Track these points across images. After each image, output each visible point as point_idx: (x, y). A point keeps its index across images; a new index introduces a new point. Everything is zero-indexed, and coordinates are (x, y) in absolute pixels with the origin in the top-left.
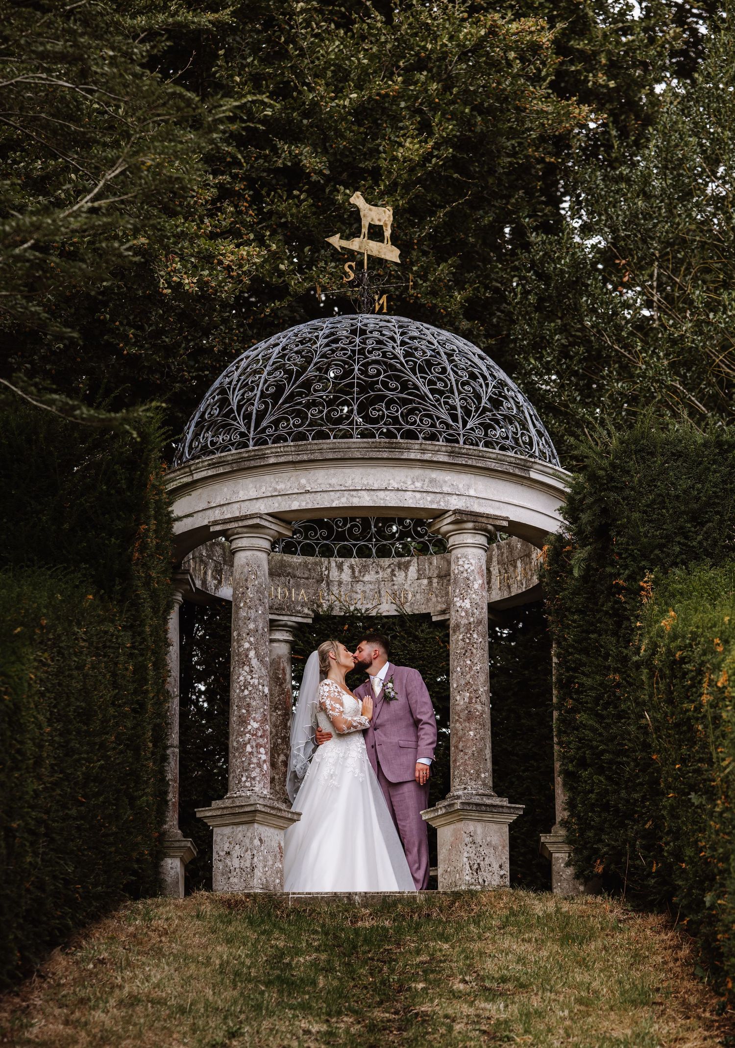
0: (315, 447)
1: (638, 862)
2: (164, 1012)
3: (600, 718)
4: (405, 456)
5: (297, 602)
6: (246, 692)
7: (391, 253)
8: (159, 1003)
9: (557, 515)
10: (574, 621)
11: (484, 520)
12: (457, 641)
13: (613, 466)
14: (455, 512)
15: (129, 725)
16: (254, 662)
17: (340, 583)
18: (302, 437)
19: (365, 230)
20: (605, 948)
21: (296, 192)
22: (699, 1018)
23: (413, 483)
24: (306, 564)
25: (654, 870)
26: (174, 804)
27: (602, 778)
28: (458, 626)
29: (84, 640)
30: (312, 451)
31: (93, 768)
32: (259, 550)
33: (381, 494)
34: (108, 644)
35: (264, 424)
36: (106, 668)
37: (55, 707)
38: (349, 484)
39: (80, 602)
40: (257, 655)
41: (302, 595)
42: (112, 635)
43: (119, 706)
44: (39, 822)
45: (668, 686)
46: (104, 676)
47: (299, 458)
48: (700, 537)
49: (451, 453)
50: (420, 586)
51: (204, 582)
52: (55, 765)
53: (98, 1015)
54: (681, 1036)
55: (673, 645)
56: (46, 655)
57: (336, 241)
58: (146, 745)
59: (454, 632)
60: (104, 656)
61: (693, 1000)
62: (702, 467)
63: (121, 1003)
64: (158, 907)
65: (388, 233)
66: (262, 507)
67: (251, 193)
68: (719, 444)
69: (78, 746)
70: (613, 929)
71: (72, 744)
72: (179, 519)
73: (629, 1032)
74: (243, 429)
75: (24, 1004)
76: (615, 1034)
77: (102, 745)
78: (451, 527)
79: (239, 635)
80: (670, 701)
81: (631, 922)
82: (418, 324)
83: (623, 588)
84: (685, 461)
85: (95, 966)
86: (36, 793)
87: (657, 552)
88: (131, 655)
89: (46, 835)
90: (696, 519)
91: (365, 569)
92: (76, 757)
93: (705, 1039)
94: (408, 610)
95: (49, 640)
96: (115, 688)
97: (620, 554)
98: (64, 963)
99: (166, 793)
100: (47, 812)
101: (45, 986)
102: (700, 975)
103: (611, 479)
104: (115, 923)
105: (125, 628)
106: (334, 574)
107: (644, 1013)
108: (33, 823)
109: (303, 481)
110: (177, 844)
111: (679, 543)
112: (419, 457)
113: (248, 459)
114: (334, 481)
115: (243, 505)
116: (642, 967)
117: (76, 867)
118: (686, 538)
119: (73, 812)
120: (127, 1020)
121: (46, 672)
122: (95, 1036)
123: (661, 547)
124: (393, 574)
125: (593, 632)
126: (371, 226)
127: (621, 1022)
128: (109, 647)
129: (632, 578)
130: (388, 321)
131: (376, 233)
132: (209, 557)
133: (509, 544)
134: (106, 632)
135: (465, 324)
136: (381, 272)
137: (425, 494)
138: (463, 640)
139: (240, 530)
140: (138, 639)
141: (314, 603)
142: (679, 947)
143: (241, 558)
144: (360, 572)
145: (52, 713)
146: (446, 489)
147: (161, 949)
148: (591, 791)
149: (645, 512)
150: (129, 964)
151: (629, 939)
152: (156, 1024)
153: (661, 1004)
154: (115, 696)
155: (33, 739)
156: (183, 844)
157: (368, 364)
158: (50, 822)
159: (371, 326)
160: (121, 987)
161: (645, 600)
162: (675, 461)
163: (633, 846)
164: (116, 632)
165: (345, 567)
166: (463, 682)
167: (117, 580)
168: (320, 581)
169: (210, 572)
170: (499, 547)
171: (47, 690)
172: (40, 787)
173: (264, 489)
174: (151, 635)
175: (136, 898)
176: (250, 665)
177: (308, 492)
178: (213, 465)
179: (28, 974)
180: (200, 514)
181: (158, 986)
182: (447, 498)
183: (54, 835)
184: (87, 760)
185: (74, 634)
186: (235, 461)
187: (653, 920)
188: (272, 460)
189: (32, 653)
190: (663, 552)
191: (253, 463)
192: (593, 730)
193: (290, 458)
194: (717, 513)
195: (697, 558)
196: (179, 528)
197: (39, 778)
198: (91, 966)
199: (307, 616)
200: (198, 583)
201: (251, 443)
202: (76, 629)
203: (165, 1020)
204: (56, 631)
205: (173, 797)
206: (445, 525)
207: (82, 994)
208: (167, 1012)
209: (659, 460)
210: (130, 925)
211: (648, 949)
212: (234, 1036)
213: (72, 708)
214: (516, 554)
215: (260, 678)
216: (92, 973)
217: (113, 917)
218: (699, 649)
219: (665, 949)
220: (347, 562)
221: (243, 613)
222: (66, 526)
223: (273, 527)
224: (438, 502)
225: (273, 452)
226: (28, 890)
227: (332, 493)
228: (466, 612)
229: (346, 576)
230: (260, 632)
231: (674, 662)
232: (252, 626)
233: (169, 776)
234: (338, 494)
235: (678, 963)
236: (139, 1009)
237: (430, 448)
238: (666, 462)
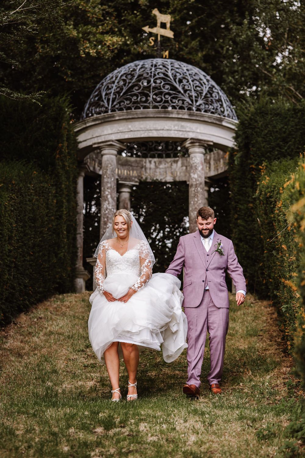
0: (134, 113)
1: (259, 280)
2: (62, 338)
3: (246, 221)
4: (171, 116)
5: (133, 176)
6: (107, 212)
7: (169, 34)
8: (61, 334)
9: (232, 139)
10: (237, 183)
11: (203, 142)
12: (192, 190)
13: (251, 119)
14: (191, 139)
15: (54, 224)
16: (110, 200)
17: (150, 169)
18: (129, 108)
19: (159, 24)
20: (244, 314)
21: (135, 12)
22: (276, 341)
23: (174, 127)
24: (136, 161)
25: (264, 282)
26: (81, 257)
27: (247, 246)
28: (192, 185)
29: (33, 190)
30: (133, 114)
31: (37, 241)
32: (112, 154)
33: (161, 132)
34: (44, 191)
35: (115, 103)
36: (43, 201)
37: (19, 216)
38: (148, 127)
39: (32, 174)
40: (111, 197)
41: (135, 173)
42: (46, 188)
43: (50, 216)
44: (12, 262)
45: (265, 207)
46: (42, 204)
47: (128, 117)
48: (286, 148)
49: (190, 115)
50: (182, 169)
51: (94, 168)
52: (19, 239)
53: (35, 339)
54: (267, 348)
55: (267, 191)
56: (14, 195)
57: (147, 29)
58: (63, 233)
59: (191, 187)
60: (43, 196)
61: (275, 334)
62: (287, 119)
63: (45, 334)
64: (67, 297)
65: (168, 25)
66: (114, 137)
67: (116, 13)
68: (294, 110)
69: (30, 232)
70: (249, 306)
71: (27, 231)
72: (80, 142)
73: (246, 347)
74: (106, 106)
75: (6, 334)
76: (241, 347)
77: (41, 232)
78: (190, 145)
79: (104, 189)
80: (266, 214)
81: (256, 304)
82: (179, 62)
83: (254, 169)
84: (280, 117)
85: (37, 320)
86: (10, 251)
87: (268, 154)
88: (55, 196)
89: (14, 267)
90: (285, 140)
91: (160, 163)
92: (29, 236)
93: (276, 350)
94: (177, 179)
95: (16, 189)
96: (47, 209)
97: (253, 155)
98: (25, 319)
99: (76, 252)
100: (16, 258)
101: (16, 327)
102: (279, 324)
103: (250, 124)
104: (49, 303)
105: (52, 185)
106: (148, 165)
107: (255, 339)
108: (9, 262)
109: (130, 126)
110: (81, 273)
111: (277, 150)
112: (176, 116)
113: (108, 118)
114: (142, 126)
115: (106, 136)
116: (257, 321)
117: (30, 281)
118: (280, 148)
119: (28, 258)
120: (46, 341)
121: (14, 202)
122: (32, 347)
123: (270, 152)
124: (171, 165)
125: (244, 187)
126: (162, 23)
127: (245, 343)
128: (45, 193)
129: (258, 165)
130: (167, 61)
131: (163, 26)
132: (97, 158)
133: (218, 153)
134: (43, 187)
135: (204, 65)
136: (169, 44)
137: (179, 132)
138: (194, 191)
139: (104, 146)
140: (59, 190)
141: (140, 177)
142: (273, 314)
143: (105, 158)
144: (158, 164)
145: (17, 219)
146: (188, 129)
147: (65, 313)
148: (243, 251)
149: (264, 138)
150: (51, 319)
151: (254, 310)
152: (58, 343)
153: (261, 336)
154: (48, 212)
155: (8, 229)
156: (84, 273)
157: (156, 79)
158: (17, 262)
159: (159, 64)
160: (46, 328)
161: (263, 174)
162: (276, 117)
163: (257, 273)
164: (48, 187)
165: (153, 162)
166: (194, 208)
167: (50, 166)
168: (142, 168)
169: (97, 164)
170: (214, 154)
171: (15, 209)
172: (12, 248)
173: (114, 130)
174: (66, 188)
175: (60, 294)
176: (108, 201)
177: (131, 131)
178: (94, 120)
179: (9, 323)
180: (89, 140)
181: (61, 327)
182: (189, 133)
183: (19, 268)
184: (34, 238)
185: (28, 187)
186: (103, 119)
187: (265, 303)
188: (117, 118)
189: (7, 194)
190: (271, 154)
191: (110, 119)
192: (244, 227)
193: (124, 117)
194: (293, 138)
195: (285, 156)
196: (81, 146)
197: (10, 244)
198: (36, 320)
199: (136, 182)
200: (92, 169)
201: (110, 111)
202: (29, 185)
203: (62, 341)
204: (19, 186)
205: (80, 254)
206: (187, 144)
207: (30, 331)
208: (63, 338)
209: (269, 117)
210: (55, 304)
211: (261, 314)
212: (88, 347)
213: (27, 217)
214: (220, 156)
215: (112, 206)
216: (36, 322)
217: (49, 301)
218: (275, 193)
219: (268, 314)
220: (153, 160)
221: (106, 180)
222: (29, 144)
223: (118, 145)
224: (184, 135)
225: (118, 115)
226: (6, 290)
227: (141, 132)
228: (196, 179)
229: (153, 166)
230: (113, 187)
231: (267, 198)
232: (109, 185)
233: (79, 246)
234: (144, 132)
235: (272, 320)
236: (52, 336)
237: (181, 113)
238: (273, 117)
